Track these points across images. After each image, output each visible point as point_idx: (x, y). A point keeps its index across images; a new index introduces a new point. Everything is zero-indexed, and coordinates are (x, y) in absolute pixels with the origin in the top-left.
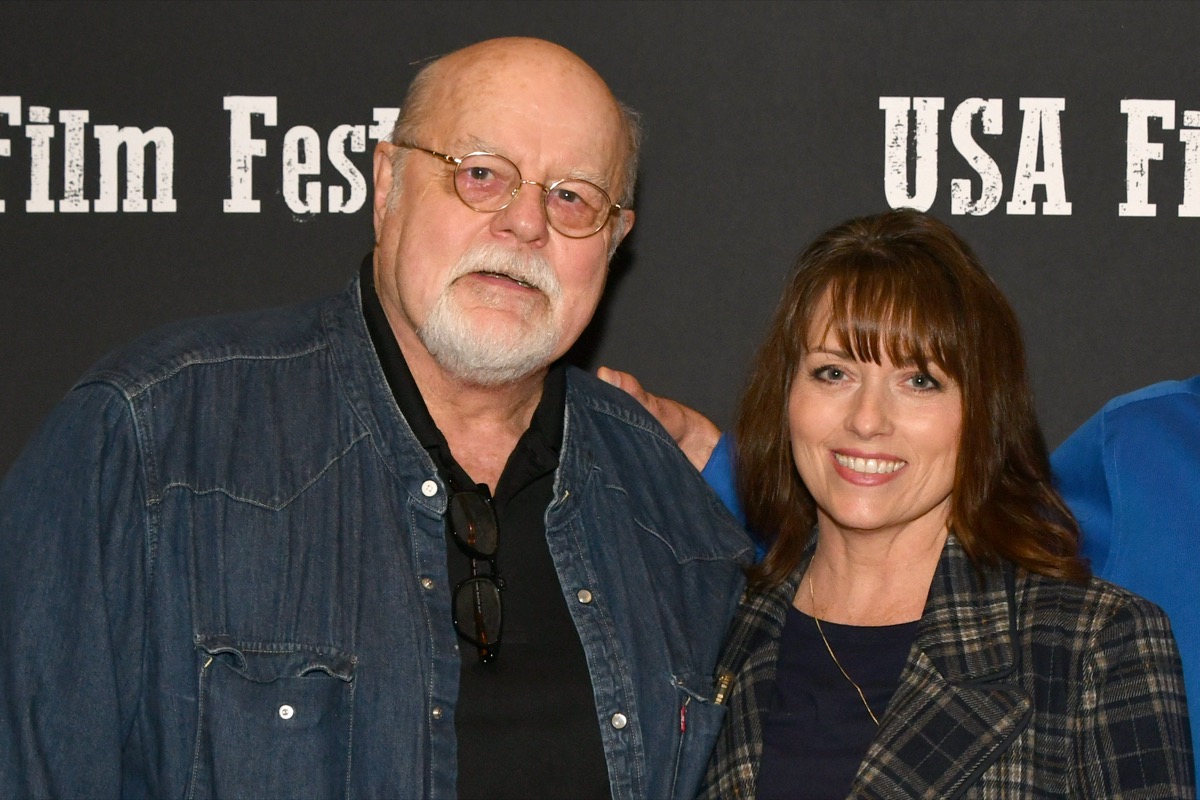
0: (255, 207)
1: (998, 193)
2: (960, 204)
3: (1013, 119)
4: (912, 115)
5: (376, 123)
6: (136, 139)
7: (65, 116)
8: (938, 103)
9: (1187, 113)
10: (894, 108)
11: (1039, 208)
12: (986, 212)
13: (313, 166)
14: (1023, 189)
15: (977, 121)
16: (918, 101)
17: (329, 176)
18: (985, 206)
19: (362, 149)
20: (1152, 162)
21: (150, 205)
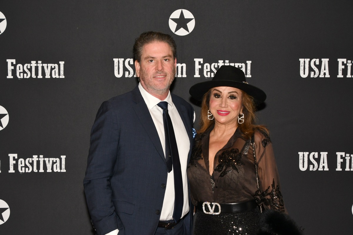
0: (199, 76)
1: (318, 74)
2: (312, 76)
3: (321, 62)
4: (304, 61)
5: (219, 63)
6: (180, 65)
8: (309, 60)
9: (348, 61)
10: (302, 60)
11: (325, 76)
12: (316, 77)
13: (209, 70)
14: (322, 73)
15: (315, 62)
16: (305, 59)
17: (211, 71)
18: (316, 76)
19: (217, 67)
20: (342, 69)
21: (182, 76)
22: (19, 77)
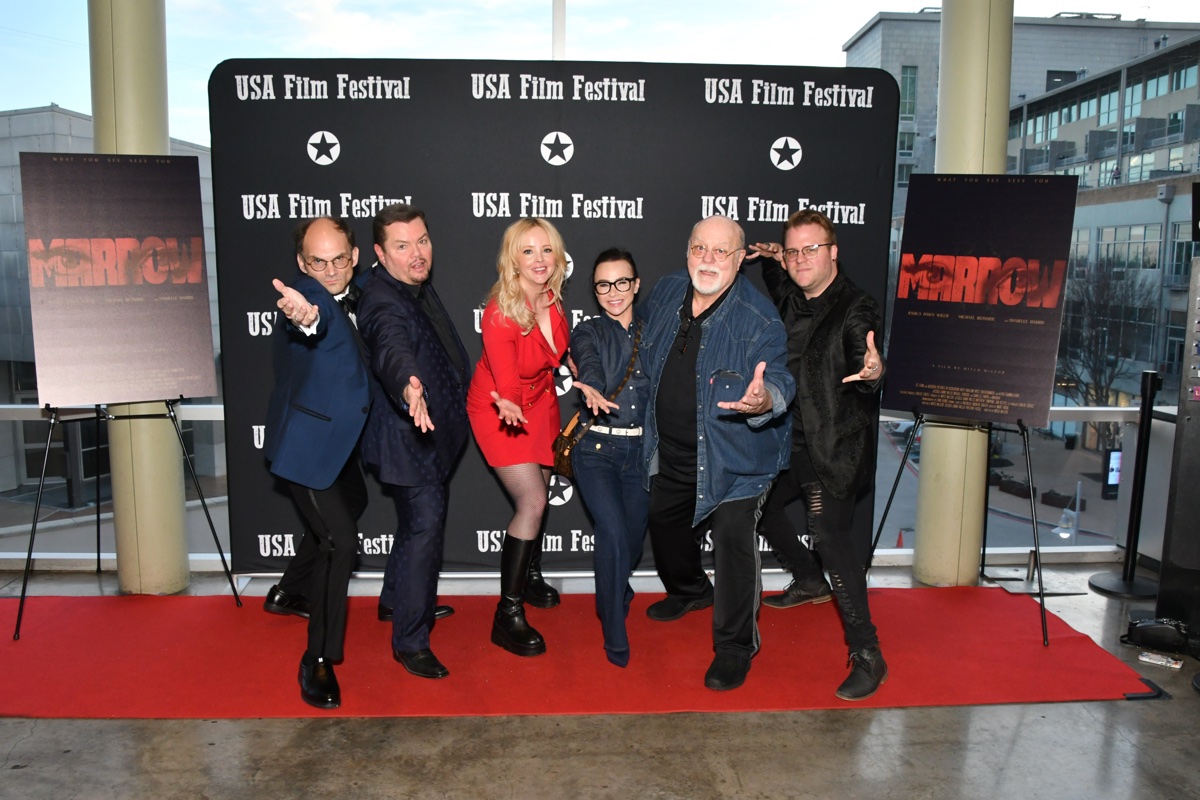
0: (578, 216)
3: (728, 201)
4: (708, 200)
5: (603, 200)
6: (554, 202)
7: (540, 198)
8: (713, 198)
9: (761, 200)
10: (704, 198)
13: (590, 208)
15: (721, 201)
16: (709, 197)
17: (593, 210)
19: (600, 205)
20: (754, 210)
21: (557, 215)
22: (355, 216)
